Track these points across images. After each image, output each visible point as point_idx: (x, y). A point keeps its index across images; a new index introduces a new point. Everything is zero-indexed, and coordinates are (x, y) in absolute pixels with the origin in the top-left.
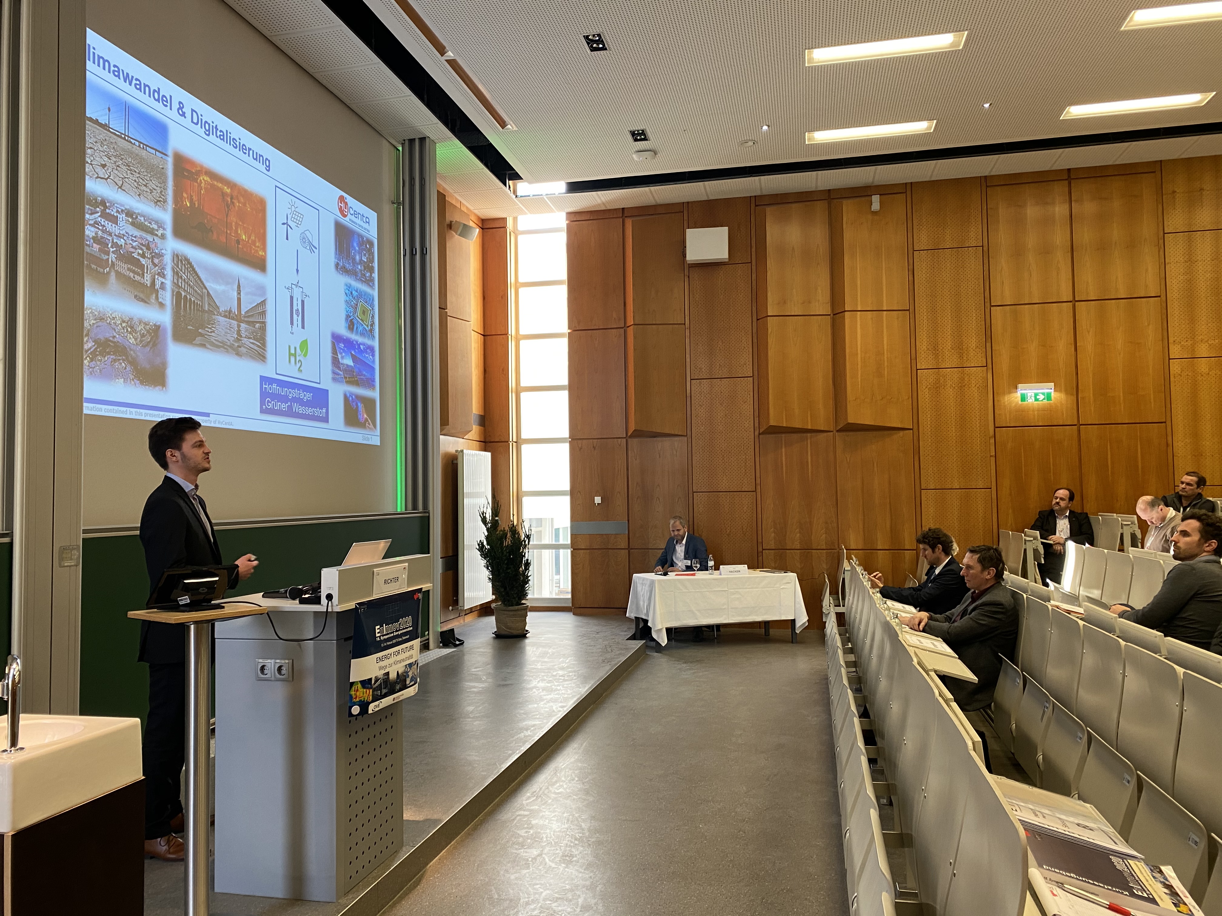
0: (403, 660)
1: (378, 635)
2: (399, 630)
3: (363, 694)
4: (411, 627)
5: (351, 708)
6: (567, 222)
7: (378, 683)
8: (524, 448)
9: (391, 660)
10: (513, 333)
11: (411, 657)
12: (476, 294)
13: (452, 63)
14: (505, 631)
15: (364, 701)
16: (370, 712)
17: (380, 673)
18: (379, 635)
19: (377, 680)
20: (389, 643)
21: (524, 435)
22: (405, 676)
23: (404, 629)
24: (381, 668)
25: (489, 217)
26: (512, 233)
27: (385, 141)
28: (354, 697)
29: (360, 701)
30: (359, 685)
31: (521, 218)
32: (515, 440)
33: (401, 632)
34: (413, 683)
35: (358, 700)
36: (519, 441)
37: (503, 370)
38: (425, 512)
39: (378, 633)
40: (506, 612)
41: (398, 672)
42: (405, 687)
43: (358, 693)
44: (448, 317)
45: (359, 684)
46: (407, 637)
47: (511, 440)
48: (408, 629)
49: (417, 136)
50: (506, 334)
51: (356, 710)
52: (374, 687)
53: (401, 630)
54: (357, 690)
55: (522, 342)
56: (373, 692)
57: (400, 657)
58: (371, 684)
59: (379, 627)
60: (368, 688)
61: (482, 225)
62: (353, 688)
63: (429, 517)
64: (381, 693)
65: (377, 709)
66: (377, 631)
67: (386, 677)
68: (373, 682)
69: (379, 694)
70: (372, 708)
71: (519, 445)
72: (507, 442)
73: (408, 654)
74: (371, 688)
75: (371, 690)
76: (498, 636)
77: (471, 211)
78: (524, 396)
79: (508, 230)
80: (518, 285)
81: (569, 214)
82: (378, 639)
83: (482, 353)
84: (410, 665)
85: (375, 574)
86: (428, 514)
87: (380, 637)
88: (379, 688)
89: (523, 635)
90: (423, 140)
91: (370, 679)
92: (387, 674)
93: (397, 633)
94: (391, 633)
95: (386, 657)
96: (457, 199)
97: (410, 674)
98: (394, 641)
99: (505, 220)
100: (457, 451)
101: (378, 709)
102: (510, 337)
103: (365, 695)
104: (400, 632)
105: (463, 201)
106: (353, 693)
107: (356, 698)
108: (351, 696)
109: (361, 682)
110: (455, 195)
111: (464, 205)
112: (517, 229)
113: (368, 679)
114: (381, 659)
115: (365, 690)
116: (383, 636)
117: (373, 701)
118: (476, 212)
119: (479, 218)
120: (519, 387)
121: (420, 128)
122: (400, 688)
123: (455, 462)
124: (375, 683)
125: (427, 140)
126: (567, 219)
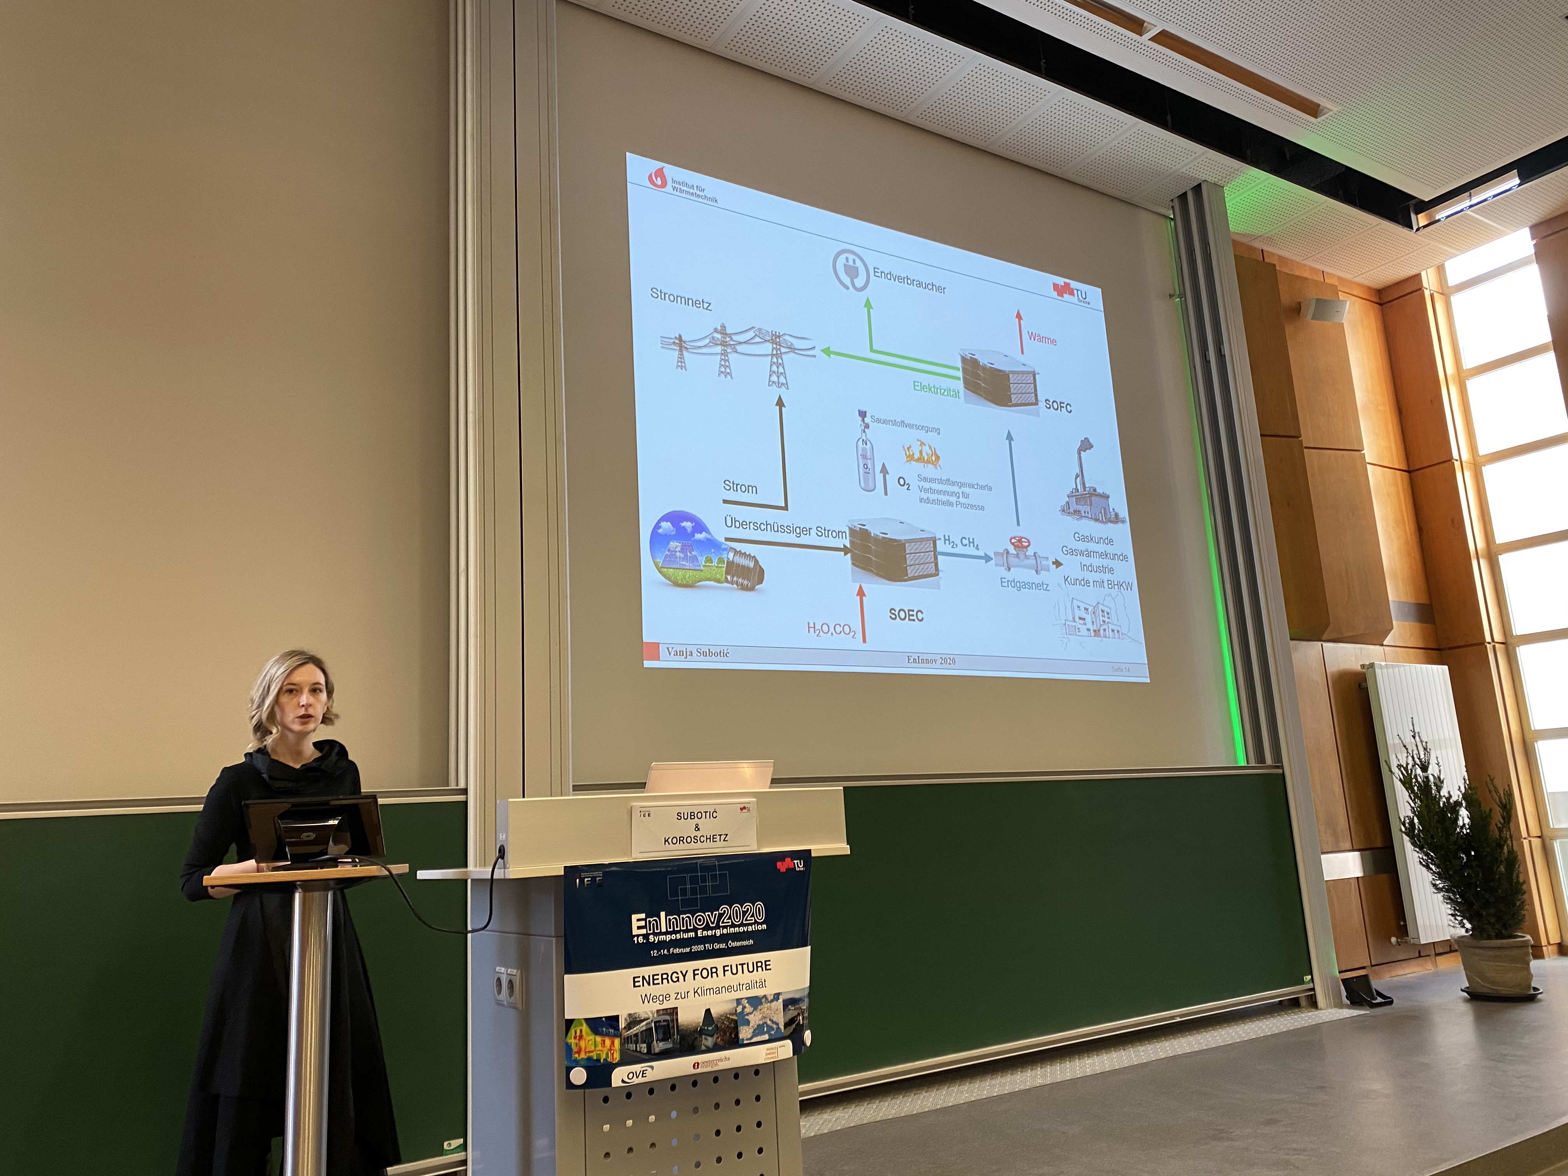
0: (729, 989)
1: (635, 932)
2: (718, 927)
3: (595, 1046)
4: (761, 924)
5: (569, 1070)
6: (1534, 242)
7: (642, 1026)
8: (1524, 653)
9: (681, 986)
10: (1465, 456)
11: (763, 984)
12: (1381, 408)
13: (1165, 38)
14: (1485, 988)
15: (598, 1060)
16: (616, 1081)
17: (648, 1010)
18: (644, 931)
19: (634, 1021)
20: (677, 951)
21: (1519, 628)
22: (736, 1022)
23: (733, 926)
24: (645, 999)
25: (1389, 283)
26: (1436, 295)
27: (1144, 215)
28: (575, 1049)
29: (589, 1059)
30: (585, 1027)
31: (1450, 265)
32: (1498, 637)
33: (725, 931)
34: (766, 1037)
35: (583, 1056)
36: (1510, 641)
37: (1453, 521)
38: (1277, 767)
39: (639, 928)
40: (1478, 951)
41: (708, 1011)
42: (734, 1042)
43: (582, 1044)
44: (1305, 450)
45: (585, 1025)
46: (745, 943)
47: (1488, 638)
48: (750, 928)
49: (1187, 187)
50: (1450, 460)
51: (579, 1076)
52: (626, 1034)
53: (726, 927)
54: (581, 1037)
55: (1488, 471)
56: (622, 1044)
57: (711, 982)
58: (616, 1028)
59: (643, 916)
60: (607, 1035)
61: (1380, 298)
62: (572, 1031)
63: (1283, 774)
64: (649, 1047)
65: (636, 1081)
66: (635, 924)
67: (668, 1018)
68: (622, 1024)
69: (646, 1051)
70: (619, 1076)
71: (1510, 648)
72: (1482, 643)
73: (745, 977)
74: (618, 1035)
75: (617, 1042)
76: (1475, 996)
77: (1351, 282)
78: (1505, 561)
79: (1427, 294)
80: (1463, 375)
81: (1535, 228)
82: (641, 940)
83: (1410, 501)
84: (756, 1002)
85: (636, 815)
86: (1280, 771)
87: (646, 936)
88: (646, 1037)
89: (1529, 997)
90: (1197, 189)
91: (616, 1018)
92: (674, 1011)
93: (710, 933)
94: (687, 931)
95: (666, 977)
96: (1312, 269)
97: (755, 1019)
98: (695, 948)
99: (1418, 277)
100: (1363, 666)
101: (641, 1080)
102: (1457, 464)
103: (600, 1047)
104: (718, 933)
105: (1326, 269)
106: (572, 1041)
107: (579, 1052)
108: (568, 1047)
109: (587, 1020)
110: (1306, 262)
111: (1332, 275)
112: (1448, 287)
113: (608, 1018)
114: (650, 981)
115: (599, 1039)
116: (655, 934)
117: (622, 1063)
118: (1359, 280)
119: (1369, 289)
120: (1492, 546)
121: (1184, 170)
122: (716, 1044)
123: (1364, 685)
124: (629, 1027)
125: (1204, 187)
126: (1533, 239)
